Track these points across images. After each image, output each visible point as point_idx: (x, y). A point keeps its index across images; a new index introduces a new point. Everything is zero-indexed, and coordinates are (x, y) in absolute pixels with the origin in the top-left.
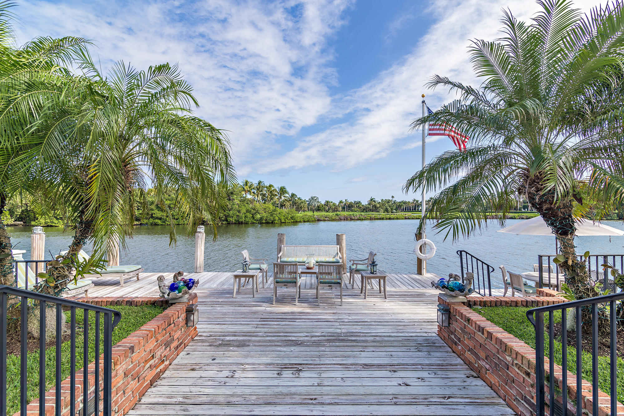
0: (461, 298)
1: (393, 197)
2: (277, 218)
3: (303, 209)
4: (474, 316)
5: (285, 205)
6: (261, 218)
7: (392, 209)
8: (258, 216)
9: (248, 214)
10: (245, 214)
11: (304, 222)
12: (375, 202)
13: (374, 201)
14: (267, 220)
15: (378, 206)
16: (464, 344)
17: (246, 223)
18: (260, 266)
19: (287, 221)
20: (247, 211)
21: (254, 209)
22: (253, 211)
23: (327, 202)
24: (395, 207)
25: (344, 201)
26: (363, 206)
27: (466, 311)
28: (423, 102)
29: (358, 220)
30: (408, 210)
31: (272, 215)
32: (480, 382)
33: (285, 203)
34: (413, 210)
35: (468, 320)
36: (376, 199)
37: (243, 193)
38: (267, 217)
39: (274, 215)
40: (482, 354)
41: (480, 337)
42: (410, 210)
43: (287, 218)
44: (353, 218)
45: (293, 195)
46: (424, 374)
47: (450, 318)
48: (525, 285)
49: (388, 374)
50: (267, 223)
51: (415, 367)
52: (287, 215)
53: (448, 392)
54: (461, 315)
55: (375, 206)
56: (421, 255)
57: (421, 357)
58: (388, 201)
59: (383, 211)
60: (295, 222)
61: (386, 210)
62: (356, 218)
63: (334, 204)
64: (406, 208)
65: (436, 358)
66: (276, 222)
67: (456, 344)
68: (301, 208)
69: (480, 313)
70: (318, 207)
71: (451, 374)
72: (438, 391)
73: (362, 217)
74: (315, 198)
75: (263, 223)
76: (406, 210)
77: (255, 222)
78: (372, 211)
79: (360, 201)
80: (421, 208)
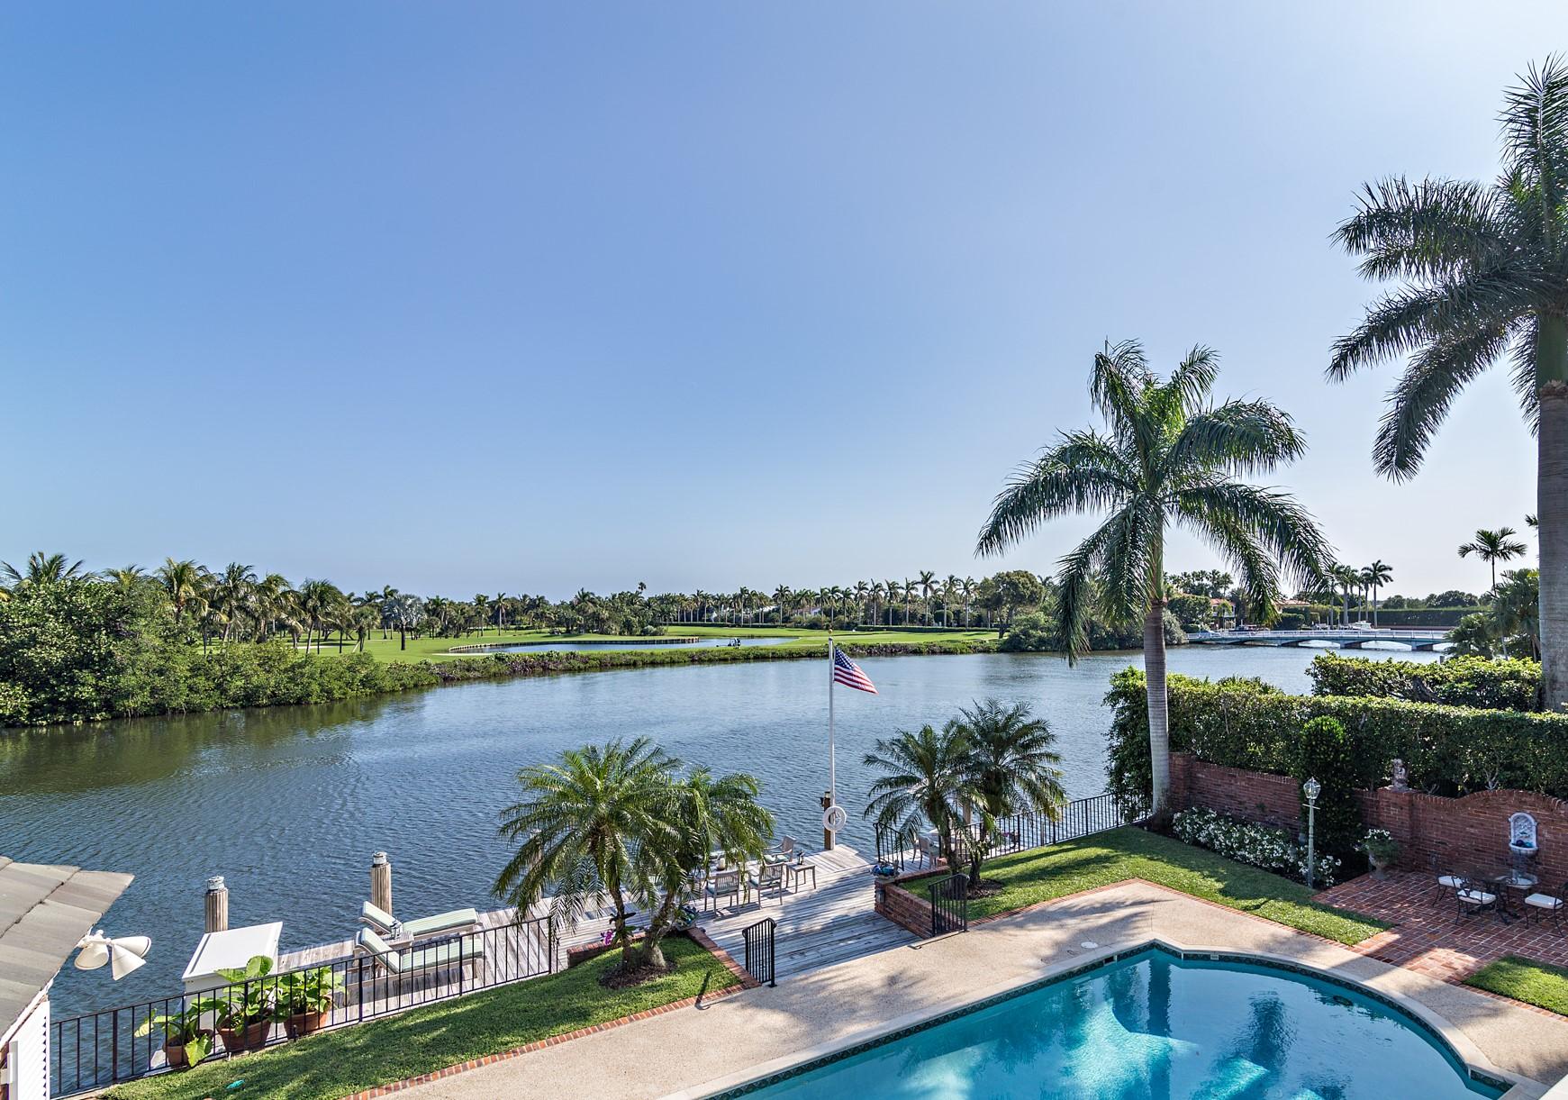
0: (892, 880)
1: (640, 585)
4: (901, 891)
6: (252, 691)
7: (642, 623)
9: (199, 681)
10: (186, 679)
12: (594, 603)
13: (591, 601)
14: (276, 696)
15: (605, 614)
16: (895, 911)
20: (193, 671)
22: (217, 670)
23: (435, 602)
24: (650, 618)
25: (490, 594)
26: (553, 608)
27: (894, 888)
29: (565, 670)
30: (683, 620)
32: (907, 931)
34: (695, 619)
35: (899, 895)
36: (598, 596)
38: (275, 685)
40: (907, 915)
41: (906, 904)
42: (688, 620)
46: (877, 936)
47: (885, 897)
48: (931, 845)
49: (856, 941)
50: (280, 706)
51: (870, 933)
53: (893, 940)
54: (894, 893)
55: (596, 617)
57: (870, 927)
58: (630, 599)
59: (618, 630)
61: (627, 627)
63: (460, 609)
64: (676, 617)
65: (880, 924)
66: (312, 700)
67: (890, 913)
69: (903, 888)
71: (891, 932)
72: (887, 941)
73: (576, 663)
75: (259, 707)
76: (676, 621)
77: (230, 705)
78: (588, 632)
79: (542, 598)
80: (715, 615)
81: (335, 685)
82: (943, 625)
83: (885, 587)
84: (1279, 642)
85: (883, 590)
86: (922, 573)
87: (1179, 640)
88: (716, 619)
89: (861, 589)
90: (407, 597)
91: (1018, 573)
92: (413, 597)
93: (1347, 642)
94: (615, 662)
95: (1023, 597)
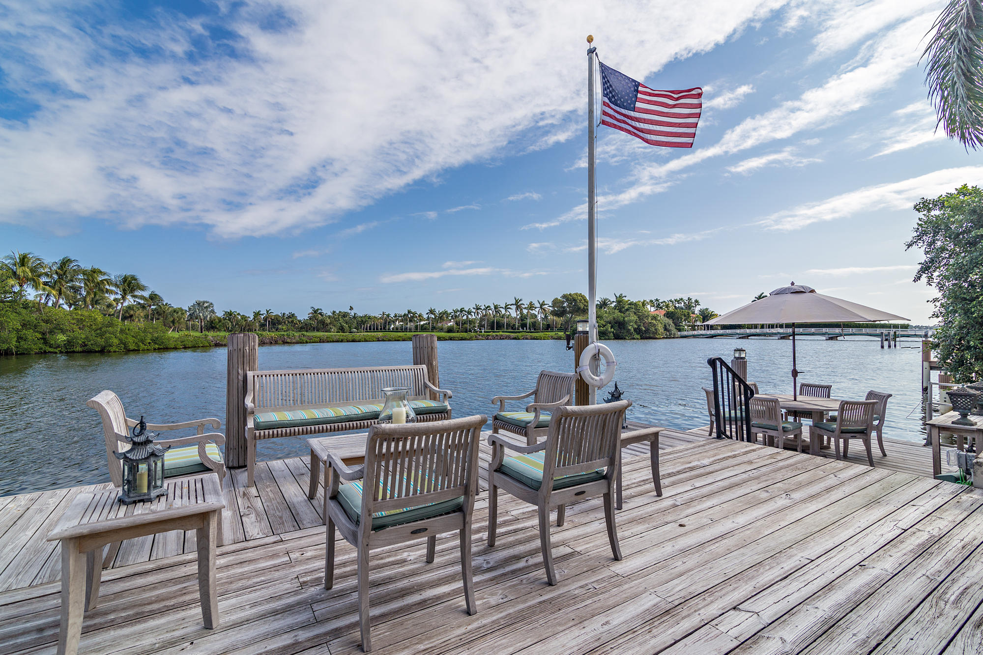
1: (351, 308)
2: (115, 341)
3: (177, 325)
5: (131, 316)
6: (69, 342)
7: (350, 327)
8: (61, 338)
9: (29, 333)
10: (18, 330)
11: (185, 348)
12: (322, 315)
13: (320, 314)
14: (86, 345)
15: (328, 321)
17: (22, 354)
18: (202, 452)
19: (142, 346)
20: (24, 325)
21: (47, 322)
22: (44, 327)
23: (230, 314)
24: (355, 325)
25: (264, 312)
26: (300, 321)
28: (591, 51)
29: (297, 343)
30: (374, 329)
31: (101, 335)
33: (132, 312)
34: (381, 329)
36: (324, 312)
37: (12, 282)
38: (87, 338)
39: (108, 335)
42: (377, 329)
43: (143, 341)
44: (289, 340)
45: (153, 297)
50: (88, 352)
52: (142, 334)
55: (323, 322)
56: (593, 379)
58: (345, 315)
59: (336, 330)
60: (164, 348)
61: (342, 329)
62: (294, 341)
63: (244, 318)
64: (370, 327)
66: (112, 349)
68: (173, 322)
70: (211, 322)
73: (305, 339)
74: (206, 305)
75: (74, 352)
76: (370, 329)
77: (51, 350)
78: (318, 331)
79: (294, 314)
80: (392, 326)
81: (130, 340)
82: (526, 329)
83: (493, 307)
84: (737, 336)
85: (491, 309)
86: (515, 298)
87: (674, 334)
88: (393, 328)
89: (478, 309)
90: (204, 302)
91: (576, 294)
92: (208, 302)
93: (782, 336)
94: (328, 339)
95: (579, 308)
